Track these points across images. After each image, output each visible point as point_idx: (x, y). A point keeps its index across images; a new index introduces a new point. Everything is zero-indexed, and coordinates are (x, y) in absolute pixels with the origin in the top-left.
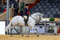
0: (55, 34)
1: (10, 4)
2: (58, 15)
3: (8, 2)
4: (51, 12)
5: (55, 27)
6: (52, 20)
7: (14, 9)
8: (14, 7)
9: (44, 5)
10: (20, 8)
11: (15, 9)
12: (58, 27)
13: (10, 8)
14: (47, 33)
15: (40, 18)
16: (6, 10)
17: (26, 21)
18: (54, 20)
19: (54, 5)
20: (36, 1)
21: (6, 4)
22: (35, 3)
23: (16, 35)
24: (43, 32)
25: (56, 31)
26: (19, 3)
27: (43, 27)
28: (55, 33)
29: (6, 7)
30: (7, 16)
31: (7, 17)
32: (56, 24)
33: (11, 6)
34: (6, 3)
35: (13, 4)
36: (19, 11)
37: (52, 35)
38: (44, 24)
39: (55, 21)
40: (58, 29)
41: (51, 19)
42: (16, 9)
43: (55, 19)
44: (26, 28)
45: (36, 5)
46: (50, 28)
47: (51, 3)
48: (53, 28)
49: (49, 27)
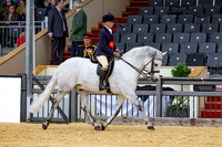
0: (193, 122)
1: (38, 18)
2: (202, 55)
3: (31, 10)
4: (180, 47)
5: (191, 98)
6: (181, 75)
7: (50, 34)
8: (51, 29)
9: (154, 22)
10: (70, 33)
11: (53, 37)
12: (202, 98)
13: (36, 32)
14: (163, 118)
15: (154, 65)
16: (23, 40)
17: (105, 75)
18: (189, 72)
19: (188, 22)
20: (128, 10)
21: (22, 17)
22: (123, 15)
23: (59, 126)
24: (151, 116)
25: (194, 112)
26: (67, 15)
27: (151, 97)
28: (191, 117)
29: (24, 30)
30: (27, 60)
31: (27, 62)
32: (196, 88)
33: (40, 24)
34: (24, 15)
35: (46, 18)
36: (69, 43)
37: (181, 123)
38: (154, 89)
39: (190, 76)
40: (203, 106)
41: (178, 69)
42: (59, 35)
43: (193, 69)
44: (93, 100)
45: (125, 21)
46: (175, 102)
47: (177, 14)
48: (185, 102)
49: (172, 98)
